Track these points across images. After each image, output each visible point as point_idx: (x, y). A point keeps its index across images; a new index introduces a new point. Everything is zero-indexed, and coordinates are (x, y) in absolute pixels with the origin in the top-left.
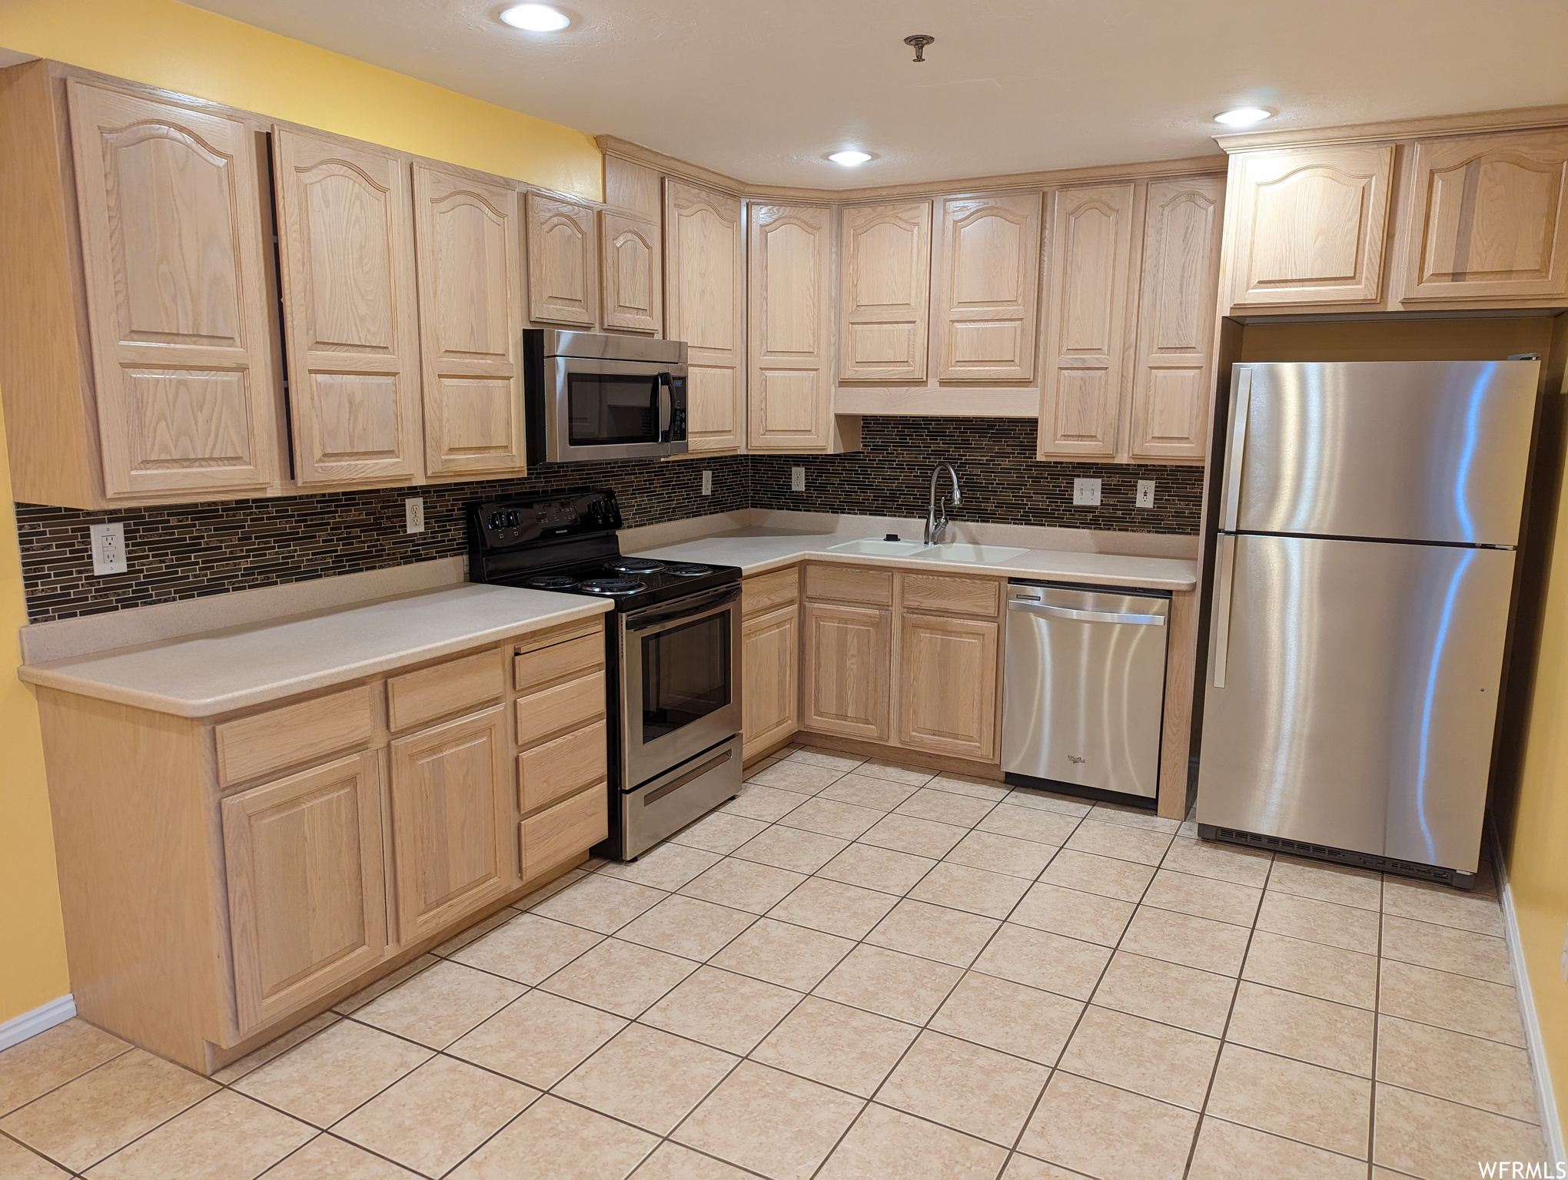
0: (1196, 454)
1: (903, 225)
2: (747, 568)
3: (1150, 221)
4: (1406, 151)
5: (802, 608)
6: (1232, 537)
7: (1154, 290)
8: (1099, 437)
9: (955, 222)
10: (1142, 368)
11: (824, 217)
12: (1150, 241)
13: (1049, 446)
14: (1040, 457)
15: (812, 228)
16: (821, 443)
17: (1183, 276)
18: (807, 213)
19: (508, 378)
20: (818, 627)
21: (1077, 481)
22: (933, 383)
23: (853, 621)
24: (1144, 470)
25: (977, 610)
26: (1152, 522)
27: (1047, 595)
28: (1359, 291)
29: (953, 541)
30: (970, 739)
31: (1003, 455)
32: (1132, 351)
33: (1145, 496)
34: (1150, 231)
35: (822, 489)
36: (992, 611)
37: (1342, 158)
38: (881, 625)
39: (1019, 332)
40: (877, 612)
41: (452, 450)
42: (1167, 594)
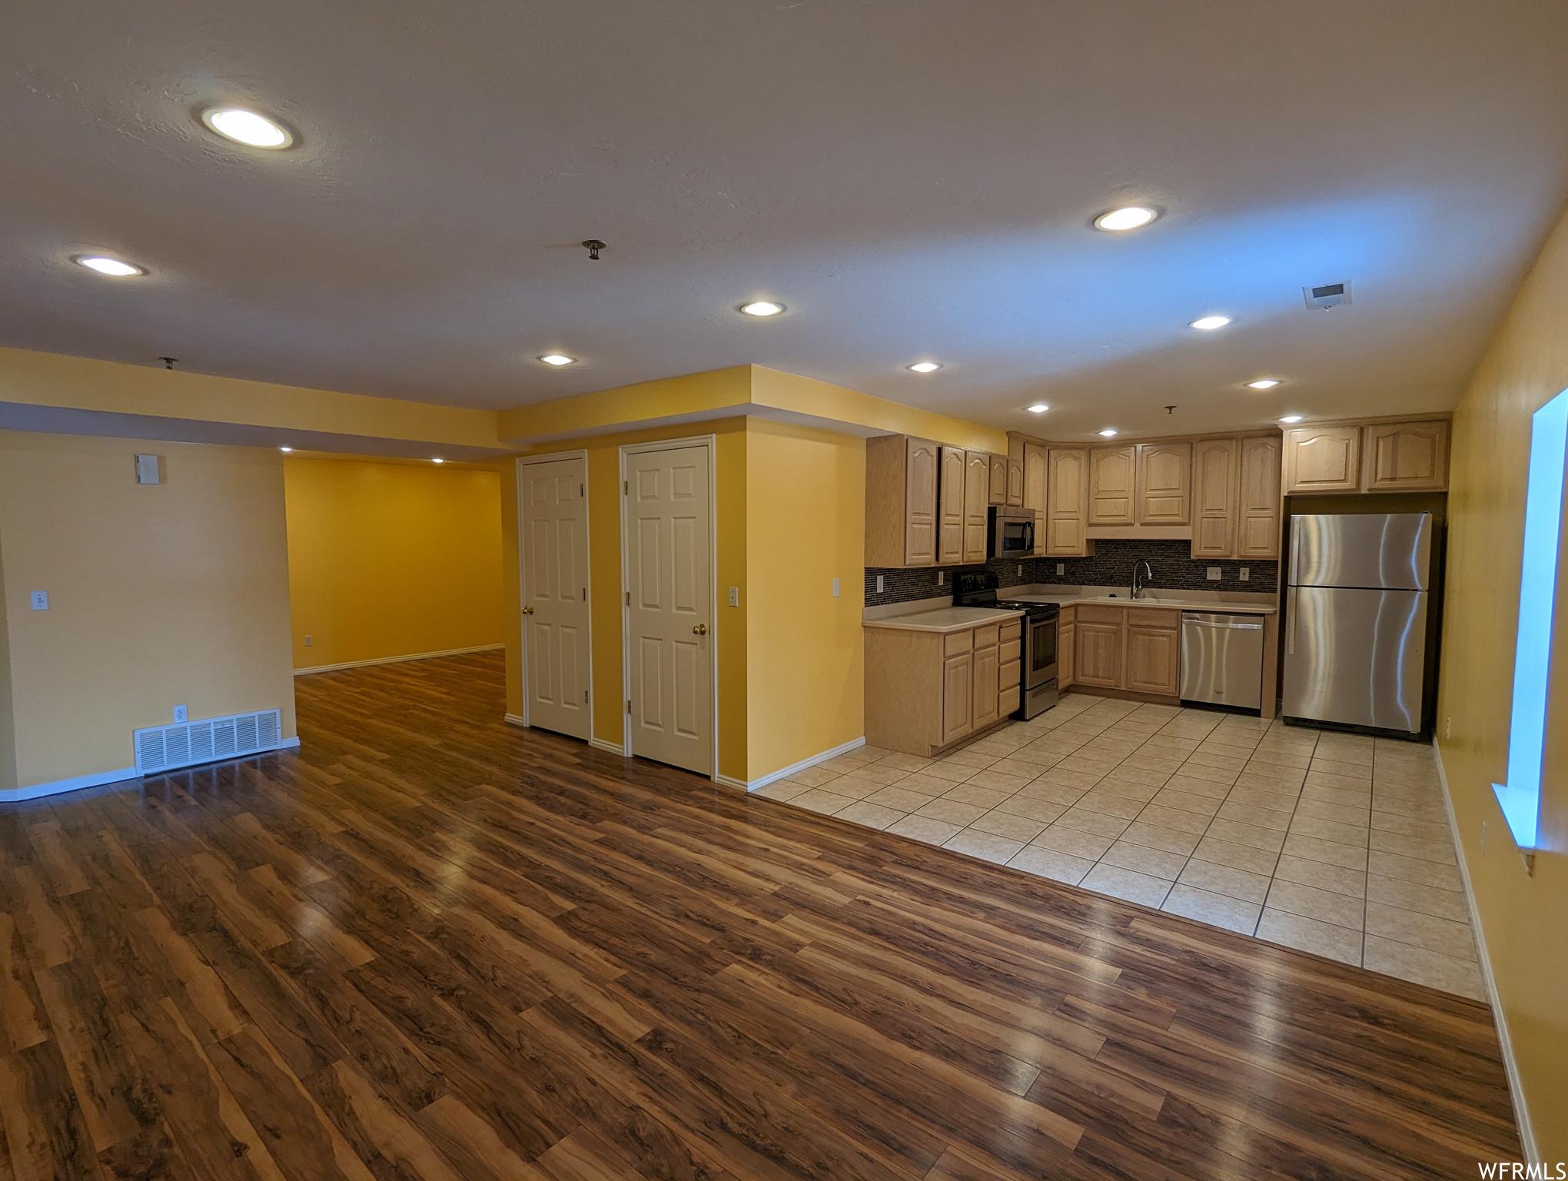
0: (1273, 554)
1: (1121, 456)
2: (1062, 604)
3: (1244, 455)
4: (1365, 429)
5: (1076, 626)
6: (1295, 588)
7: (1248, 484)
8: (1223, 547)
9: (1148, 455)
10: (1244, 516)
11: (1083, 454)
12: (1245, 463)
13: (1197, 552)
14: (1193, 557)
15: (1077, 459)
16: (1079, 552)
17: (1261, 478)
18: (1075, 453)
19: (983, 525)
20: (1084, 635)
21: (1208, 568)
22: (1137, 524)
23: (1102, 632)
24: (1244, 563)
25: (1166, 625)
26: (1247, 587)
27: (1201, 616)
28: (1349, 485)
29: (1144, 597)
30: (1164, 684)
31: (1169, 557)
32: (1238, 510)
33: (1244, 575)
34: (1245, 459)
35: (1074, 573)
36: (1174, 625)
37: (1336, 432)
38: (1117, 633)
39: (1181, 502)
40: (1115, 627)
41: (970, 552)
42: (1262, 615)
